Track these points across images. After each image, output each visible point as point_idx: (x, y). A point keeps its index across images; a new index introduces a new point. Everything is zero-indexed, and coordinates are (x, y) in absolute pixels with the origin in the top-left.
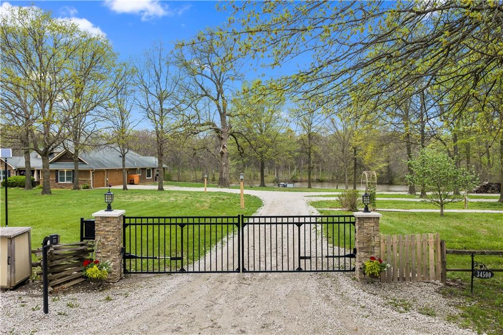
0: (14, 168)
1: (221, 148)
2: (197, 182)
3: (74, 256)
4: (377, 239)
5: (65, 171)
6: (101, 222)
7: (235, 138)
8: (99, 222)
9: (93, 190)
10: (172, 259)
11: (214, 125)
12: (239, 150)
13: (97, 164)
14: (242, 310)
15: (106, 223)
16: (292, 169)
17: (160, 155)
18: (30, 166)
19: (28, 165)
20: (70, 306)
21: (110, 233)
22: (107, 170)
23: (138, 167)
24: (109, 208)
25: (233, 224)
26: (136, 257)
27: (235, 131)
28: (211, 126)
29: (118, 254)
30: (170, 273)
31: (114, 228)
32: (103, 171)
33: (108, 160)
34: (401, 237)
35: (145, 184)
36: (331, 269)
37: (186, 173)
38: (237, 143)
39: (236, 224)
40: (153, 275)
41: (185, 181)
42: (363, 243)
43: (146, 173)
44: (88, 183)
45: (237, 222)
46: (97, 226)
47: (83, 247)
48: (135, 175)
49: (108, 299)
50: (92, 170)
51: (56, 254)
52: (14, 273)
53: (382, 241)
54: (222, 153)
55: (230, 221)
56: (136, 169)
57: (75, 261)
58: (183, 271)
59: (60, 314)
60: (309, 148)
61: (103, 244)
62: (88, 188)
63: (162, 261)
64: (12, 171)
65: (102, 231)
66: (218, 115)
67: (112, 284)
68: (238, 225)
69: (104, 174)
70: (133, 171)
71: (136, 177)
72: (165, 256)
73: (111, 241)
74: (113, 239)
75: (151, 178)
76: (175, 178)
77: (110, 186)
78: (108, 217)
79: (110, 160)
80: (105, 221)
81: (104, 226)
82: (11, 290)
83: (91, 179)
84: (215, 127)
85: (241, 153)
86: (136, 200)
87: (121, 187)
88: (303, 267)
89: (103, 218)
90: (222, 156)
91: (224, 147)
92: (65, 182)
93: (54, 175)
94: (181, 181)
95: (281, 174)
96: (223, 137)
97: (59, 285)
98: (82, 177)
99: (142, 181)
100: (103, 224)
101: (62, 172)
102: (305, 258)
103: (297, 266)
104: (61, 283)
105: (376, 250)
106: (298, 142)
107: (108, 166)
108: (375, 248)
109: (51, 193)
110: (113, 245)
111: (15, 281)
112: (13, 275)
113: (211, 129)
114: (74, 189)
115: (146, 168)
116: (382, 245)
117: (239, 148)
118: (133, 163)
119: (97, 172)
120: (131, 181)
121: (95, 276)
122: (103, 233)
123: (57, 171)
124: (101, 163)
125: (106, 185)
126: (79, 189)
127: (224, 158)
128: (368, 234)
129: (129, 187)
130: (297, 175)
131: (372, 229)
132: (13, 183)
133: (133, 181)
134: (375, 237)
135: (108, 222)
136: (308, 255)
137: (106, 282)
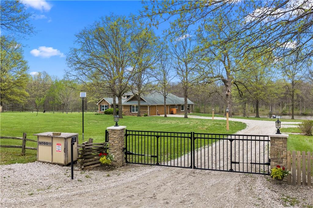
0: (110, 104)
1: (227, 92)
2: (216, 114)
3: (98, 151)
4: (284, 153)
5: (135, 106)
6: (111, 132)
7: (237, 85)
8: (110, 132)
9: (149, 117)
10: (152, 156)
11: (222, 77)
12: (239, 93)
13: (152, 102)
14: (177, 191)
15: (114, 133)
16: (283, 106)
17: (186, 97)
18: (115, 103)
19: (114, 102)
20: (87, 177)
21: (116, 139)
22: (158, 105)
23: (176, 104)
24: (117, 125)
25: (188, 137)
26: (132, 154)
27: (236, 81)
28: (220, 78)
29: (121, 151)
30: (151, 165)
31: (118, 136)
32: (155, 106)
33: (158, 100)
34: (304, 153)
35: (179, 114)
36: (258, 172)
37: (210, 108)
38: (238, 88)
39: (190, 138)
40: (142, 165)
41: (208, 113)
42: (274, 155)
43: (180, 108)
44: (147, 113)
45: (190, 136)
46: (110, 134)
47: (101, 146)
48: (174, 109)
49: (108, 176)
50: (149, 106)
51: (87, 149)
52: (67, 157)
53: (288, 155)
54: (227, 95)
55: (186, 135)
56: (175, 105)
57: (99, 154)
58: (158, 164)
59: (78, 180)
60: (293, 91)
61: (112, 145)
62: (146, 115)
63: (146, 157)
64: (109, 106)
65: (112, 137)
66: (225, 71)
67: (116, 168)
68: (191, 138)
69: (156, 108)
70: (173, 106)
71: (175, 110)
72: (148, 155)
73: (116, 143)
74: (117, 142)
75: (184, 110)
76: (202, 111)
77: (159, 115)
78: (115, 130)
79: (159, 99)
80: (113, 132)
81: (113, 135)
82: (66, 166)
83: (148, 110)
84: (222, 79)
85: (241, 95)
86: (166, 123)
87: (164, 116)
88: (233, 168)
89: (113, 130)
90: (227, 97)
91: (228, 91)
92: (135, 112)
93: (129, 108)
94: (206, 113)
95: (274, 109)
96: (228, 85)
97: (88, 165)
98: (144, 109)
99: (178, 112)
100: (112, 133)
101: (133, 107)
102: (235, 163)
103: (229, 168)
104: (90, 165)
105: (284, 161)
106: (284, 87)
107: (158, 103)
108: (284, 160)
109: (122, 117)
110: (117, 146)
111: (68, 161)
112: (66, 158)
113: (220, 80)
114: (138, 116)
115: (180, 105)
116: (288, 158)
117: (239, 91)
118: (173, 101)
119: (151, 106)
120: (171, 112)
121: (103, 162)
122: (112, 138)
123: (131, 106)
124: (155, 102)
125: (157, 114)
126: (140, 116)
127: (229, 99)
128: (278, 149)
129: (168, 116)
130: (286, 110)
131: (281, 146)
132: (109, 112)
133: (173, 112)
134: (283, 152)
135: (115, 132)
136: (237, 161)
137: (114, 167)
